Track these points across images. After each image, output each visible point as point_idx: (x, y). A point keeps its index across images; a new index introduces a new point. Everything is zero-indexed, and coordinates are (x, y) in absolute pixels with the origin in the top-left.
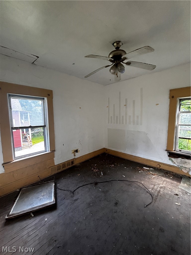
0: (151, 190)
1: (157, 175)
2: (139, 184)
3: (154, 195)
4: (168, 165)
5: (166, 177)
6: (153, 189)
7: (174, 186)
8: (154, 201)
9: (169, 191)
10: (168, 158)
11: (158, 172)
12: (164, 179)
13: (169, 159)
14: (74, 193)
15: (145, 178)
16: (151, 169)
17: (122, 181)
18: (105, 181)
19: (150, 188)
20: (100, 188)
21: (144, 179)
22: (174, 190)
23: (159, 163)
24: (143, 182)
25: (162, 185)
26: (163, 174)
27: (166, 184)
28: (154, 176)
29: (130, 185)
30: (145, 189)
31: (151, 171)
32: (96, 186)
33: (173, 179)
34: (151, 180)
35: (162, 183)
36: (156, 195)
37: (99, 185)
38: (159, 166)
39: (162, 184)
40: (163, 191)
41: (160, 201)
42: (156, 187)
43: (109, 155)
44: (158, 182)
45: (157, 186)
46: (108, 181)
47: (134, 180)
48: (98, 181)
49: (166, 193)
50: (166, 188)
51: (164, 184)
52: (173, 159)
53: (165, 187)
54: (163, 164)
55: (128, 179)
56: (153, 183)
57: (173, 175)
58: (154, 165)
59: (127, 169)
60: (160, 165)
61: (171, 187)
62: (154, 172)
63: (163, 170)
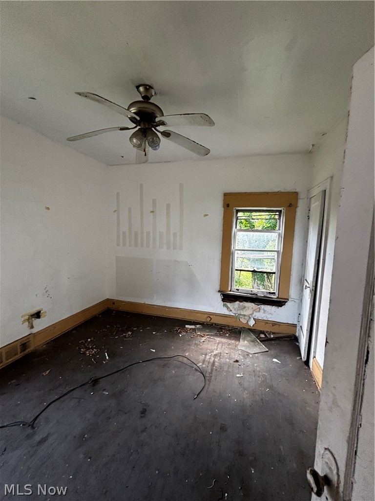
0: (201, 364)
1: (208, 335)
2: (181, 359)
3: (206, 372)
4: (221, 316)
5: (220, 336)
6: (204, 361)
7: (233, 349)
8: (207, 382)
9: (226, 358)
10: (222, 303)
11: (208, 329)
12: (218, 339)
13: (224, 305)
14: (35, 425)
15: (189, 345)
16: (198, 326)
17: (151, 361)
18: (116, 370)
19: (199, 362)
20: (104, 390)
21: (189, 347)
22: (233, 355)
23: (209, 315)
24: (187, 354)
25: (217, 352)
26: (215, 332)
27: (222, 347)
28: (203, 339)
29: (165, 365)
30: (191, 365)
31: (199, 329)
32: (96, 387)
33: (229, 338)
34: (200, 347)
35: (216, 347)
36: (210, 371)
37: (102, 383)
38: (210, 319)
39: (217, 350)
40: (219, 360)
41: (216, 379)
42: (208, 357)
43: (118, 312)
44: (210, 348)
45: (210, 355)
46: (122, 368)
47: (171, 354)
48: (99, 374)
49: (224, 363)
50: (222, 355)
51: (218, 349)
52: (229, 304)
53: (221, 353)
54: (216, 315)
55: (162, 355)
56: (204, 351)
57: (229, 330)
58: (203, 319)
59: (158, 334)
60: (211, 317)
61: (229, 351)
62: (203, 331)
63: (215, 324)
